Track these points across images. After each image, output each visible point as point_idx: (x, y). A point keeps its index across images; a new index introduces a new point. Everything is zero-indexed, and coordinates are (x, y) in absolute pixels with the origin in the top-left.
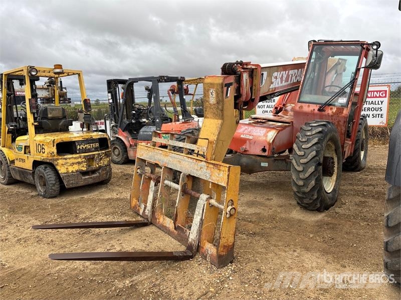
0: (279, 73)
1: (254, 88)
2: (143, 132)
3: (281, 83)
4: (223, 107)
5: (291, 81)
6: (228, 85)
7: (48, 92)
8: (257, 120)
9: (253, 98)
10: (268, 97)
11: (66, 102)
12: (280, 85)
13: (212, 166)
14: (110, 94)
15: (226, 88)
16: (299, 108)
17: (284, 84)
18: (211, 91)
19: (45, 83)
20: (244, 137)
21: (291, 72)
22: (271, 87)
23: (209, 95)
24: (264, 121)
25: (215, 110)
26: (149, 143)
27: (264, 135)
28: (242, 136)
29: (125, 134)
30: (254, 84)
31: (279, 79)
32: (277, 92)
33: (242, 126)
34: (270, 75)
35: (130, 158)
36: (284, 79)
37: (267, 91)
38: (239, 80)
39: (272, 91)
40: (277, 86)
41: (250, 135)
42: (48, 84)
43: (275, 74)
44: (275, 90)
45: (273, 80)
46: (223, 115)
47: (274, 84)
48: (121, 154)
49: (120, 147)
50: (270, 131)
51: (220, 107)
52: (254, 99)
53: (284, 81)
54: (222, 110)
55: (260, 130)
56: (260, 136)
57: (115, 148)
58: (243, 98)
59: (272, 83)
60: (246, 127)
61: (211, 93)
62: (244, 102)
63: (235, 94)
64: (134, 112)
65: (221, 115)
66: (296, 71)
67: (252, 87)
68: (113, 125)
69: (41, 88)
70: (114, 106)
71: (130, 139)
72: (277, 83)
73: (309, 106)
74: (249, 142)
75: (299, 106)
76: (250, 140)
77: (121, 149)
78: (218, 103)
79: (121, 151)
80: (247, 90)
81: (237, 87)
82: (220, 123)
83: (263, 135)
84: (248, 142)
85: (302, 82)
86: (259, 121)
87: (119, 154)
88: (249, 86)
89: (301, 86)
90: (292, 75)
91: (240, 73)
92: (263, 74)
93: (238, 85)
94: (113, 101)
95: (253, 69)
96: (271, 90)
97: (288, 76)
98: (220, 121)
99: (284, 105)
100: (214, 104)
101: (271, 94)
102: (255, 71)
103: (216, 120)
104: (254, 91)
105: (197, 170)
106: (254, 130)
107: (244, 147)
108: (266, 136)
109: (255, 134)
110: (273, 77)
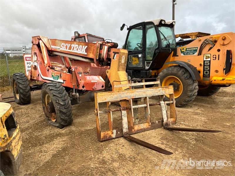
13: (165, 88)
61: (123, 57)
76: (96, 83)
83: (99, 79)
105: (157, 92)
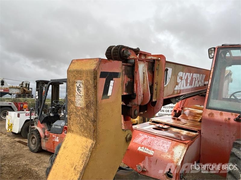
0: (184, 73)
1: (155, 86)
2: (55, 125)
3: (186, 86)
4: (96, 115)
5: (194, 85)
6: (109, 76)
7: (20, 90)
8: (158, 125)
9: (154, 100)
10: (173, 101)
11: (30, 97)
12: (185, 88)
14: (37, 92)
15: (104, 79)
16: (209, 115)
17: (189, 87)
18: (78, 85)
19: (20, 85)
20: (142, 150)
21: (195, 75)
22: (176, 89)
23: (74, 92)
24: (166, 127)
25: (83, 120)
26: (58, 136)
27: (169, 151)
28: (139, 149)
29: (43, 126)
30: (155, 81)
31: (185, 81)
32: (182, 96)
33: (141, 134)
34: (175, 74)
35: (43, 149)
36: (189, 82)
37: (171, 93)
38: (131, 71)
39: (178, 93)
40: (182, 88)
41: (150, 149)
42: (21, 85)
43: (181, 74)
44: (180, 93)
45: (179, 81)
46: (95, 131)
47: (179, 85)
48: (37, 144)
49: (36, 137)
50: (176, 145)
51: (91, 114)
52: (156, 102)
53: (188, 84)
54: (94, 121)
55: (163, 143)
56: (163, 153)
57: (33, 138)
58: (139, 100)
59: (177, 84)
60: (146, 136)
61: (78, 87)
62: (141, 107)
63: (125, 94)
64: (54, 107)
65: (92, 131)
66: (199, 75)
67: (153, 85)
68: (36, 117)
69: (15, 88)
70: (39, 102)
71: (46, 130)
72: (182, 85)
73: (221, 114)
74: (149, 159)
75: (209, 113)
76: (150, 156)
77: (37, 139)
78: (87, 107)
79: (36, 140)
80: (145, 89)
81: (129, 83)
82: (90, 145)
83: (167, 151)
84: (147, 157)
85: (209, 85)
86: (161, 126)
87: (35, 144)
88: (148, 83)
89: (208, 90)
90: (195, 78)
91: (133, 61)
92: (167, 70)
93: (129, 80)
94: (39, 97)
95: (154, 60)
96: (176, 92)
97: (192, 78)
98: (90, 142)
99: (182, 108)
100: (82, 109)
101: (176, 97)
102: (156, 62)
103: (84, 139)
104: (155, 92)
106: (156, 142)
107: (142, 165)
108: (172, 154)
109: (156, 148)
110: (178, 77)
